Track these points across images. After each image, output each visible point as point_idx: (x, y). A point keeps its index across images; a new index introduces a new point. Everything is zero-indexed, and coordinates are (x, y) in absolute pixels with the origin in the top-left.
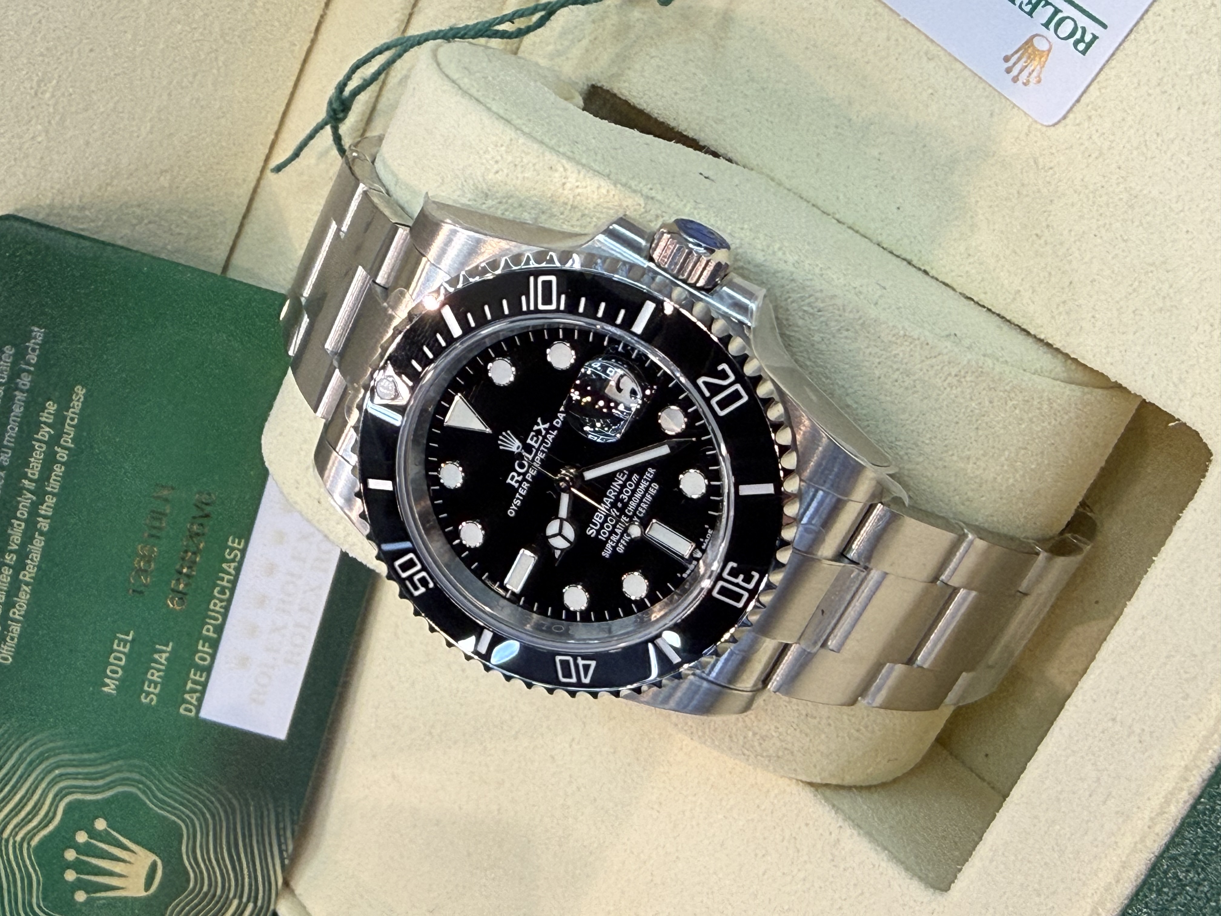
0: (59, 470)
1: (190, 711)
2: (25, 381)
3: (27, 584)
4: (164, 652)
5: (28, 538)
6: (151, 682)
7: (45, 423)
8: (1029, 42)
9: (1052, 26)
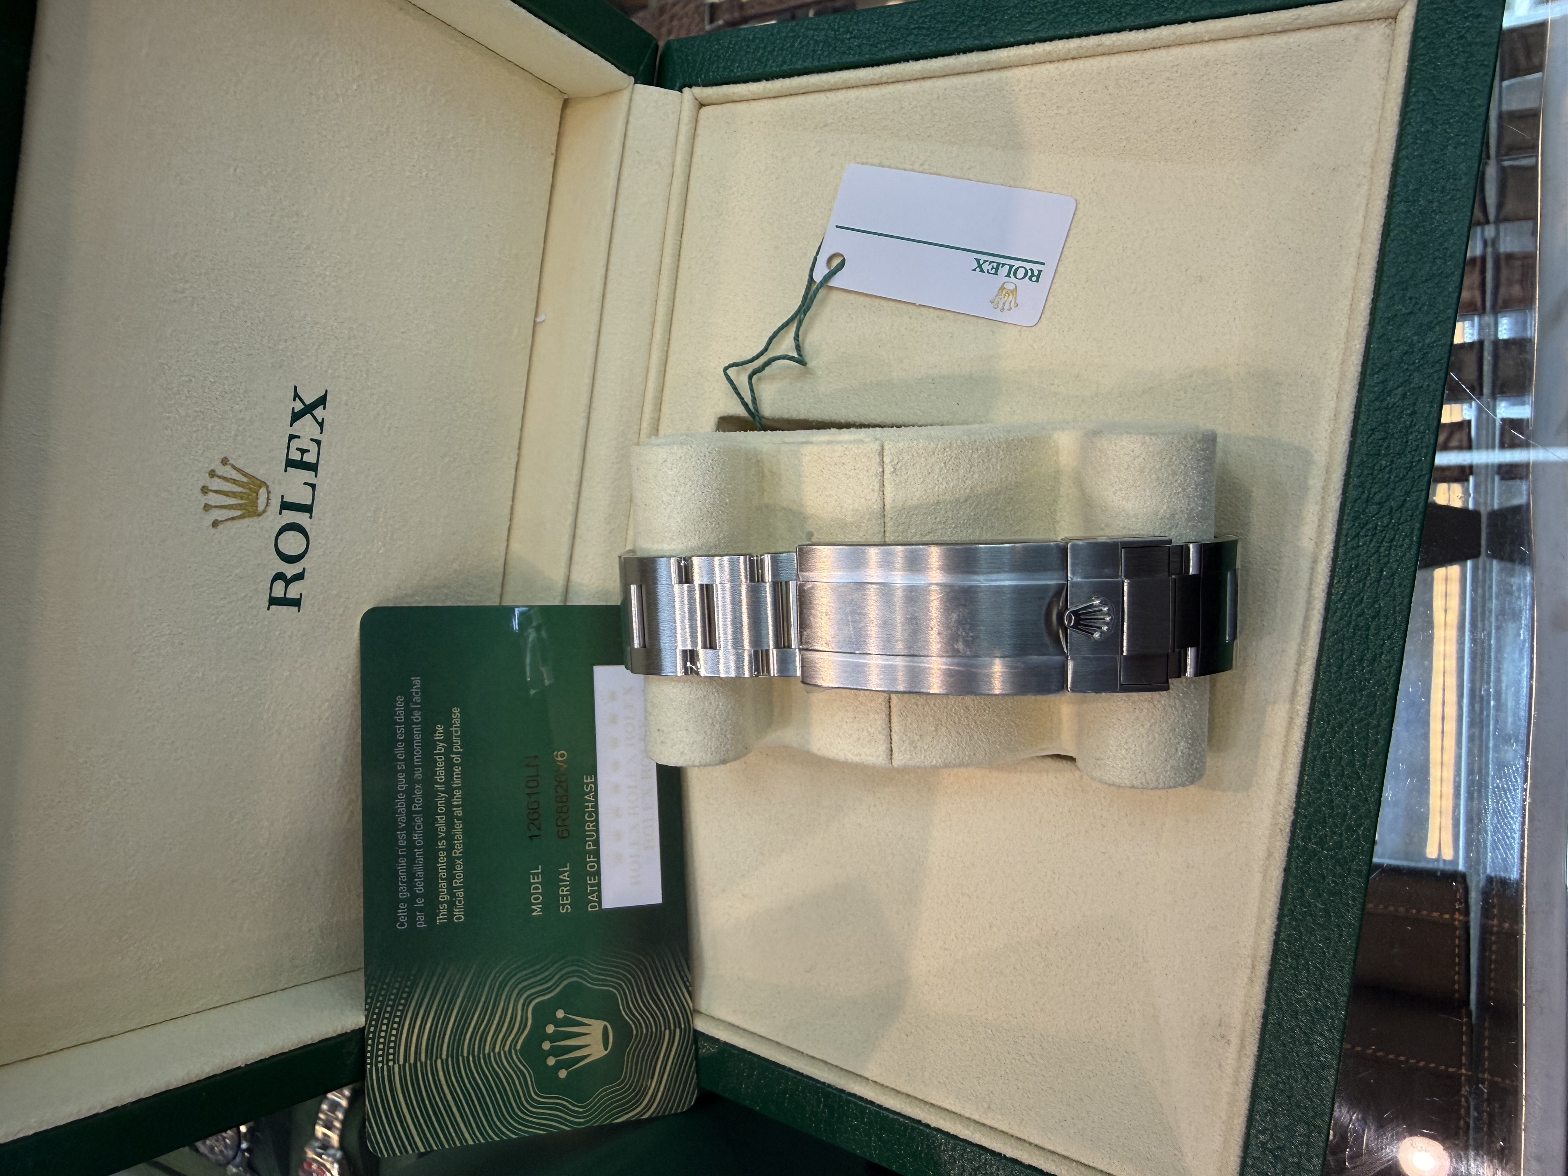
0: (457, 770)
1: (595, 907)
2: (417, 716)
3: (459, 858)
4: (566, 871)
5: (450, 825)
6: (563, 896)
7: (439, 741)
8: (1002, 288)
9: (1012, 275)
